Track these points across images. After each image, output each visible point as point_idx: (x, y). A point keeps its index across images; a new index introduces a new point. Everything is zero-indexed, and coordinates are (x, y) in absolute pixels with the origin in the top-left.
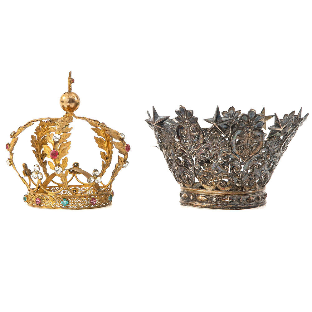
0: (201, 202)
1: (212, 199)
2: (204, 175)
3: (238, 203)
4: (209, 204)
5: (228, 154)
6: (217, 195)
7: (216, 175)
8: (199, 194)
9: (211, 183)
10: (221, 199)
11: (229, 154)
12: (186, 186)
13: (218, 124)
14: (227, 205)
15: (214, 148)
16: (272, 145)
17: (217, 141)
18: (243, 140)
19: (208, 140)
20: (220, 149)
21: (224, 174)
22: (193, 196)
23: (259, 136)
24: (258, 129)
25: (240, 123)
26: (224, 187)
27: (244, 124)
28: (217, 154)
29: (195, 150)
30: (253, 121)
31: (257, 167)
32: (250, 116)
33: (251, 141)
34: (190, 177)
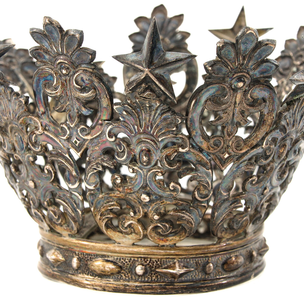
0: (102, 275)
1: (132, 270)
2: (113, 205)
3: (200, 276)
4: (125, 280)
5: (181, 150)
6: (145, 258)
7: (145, 205)
8: (97, 256)
9: (130, 226)
10: (158, 268)
11: (184, 151)
12: (58, 231)
13: (157, 71)
14: (172, 283)
15: (140, 133)
16: (294, 122)
17: (150, 115)
18: (223, 110)
19: (124, 113)
20: (159, 137)
21: (168, 202)
22: (80, 260)
23: (264, 100)
24: (262, 80)
25: (215, 67)
26: (167, 236)
27: (224, 69)
28: (149, 151)
29: (86, 138)
30: (250, 59)
31: (254, 180)
32: (242, 47)
33: (242, 113)
34: (70, 210)
